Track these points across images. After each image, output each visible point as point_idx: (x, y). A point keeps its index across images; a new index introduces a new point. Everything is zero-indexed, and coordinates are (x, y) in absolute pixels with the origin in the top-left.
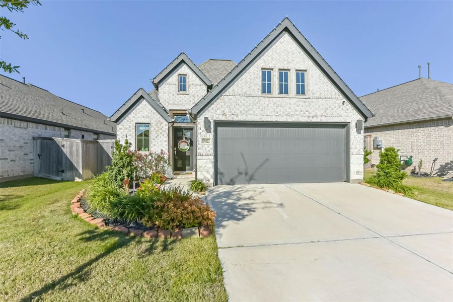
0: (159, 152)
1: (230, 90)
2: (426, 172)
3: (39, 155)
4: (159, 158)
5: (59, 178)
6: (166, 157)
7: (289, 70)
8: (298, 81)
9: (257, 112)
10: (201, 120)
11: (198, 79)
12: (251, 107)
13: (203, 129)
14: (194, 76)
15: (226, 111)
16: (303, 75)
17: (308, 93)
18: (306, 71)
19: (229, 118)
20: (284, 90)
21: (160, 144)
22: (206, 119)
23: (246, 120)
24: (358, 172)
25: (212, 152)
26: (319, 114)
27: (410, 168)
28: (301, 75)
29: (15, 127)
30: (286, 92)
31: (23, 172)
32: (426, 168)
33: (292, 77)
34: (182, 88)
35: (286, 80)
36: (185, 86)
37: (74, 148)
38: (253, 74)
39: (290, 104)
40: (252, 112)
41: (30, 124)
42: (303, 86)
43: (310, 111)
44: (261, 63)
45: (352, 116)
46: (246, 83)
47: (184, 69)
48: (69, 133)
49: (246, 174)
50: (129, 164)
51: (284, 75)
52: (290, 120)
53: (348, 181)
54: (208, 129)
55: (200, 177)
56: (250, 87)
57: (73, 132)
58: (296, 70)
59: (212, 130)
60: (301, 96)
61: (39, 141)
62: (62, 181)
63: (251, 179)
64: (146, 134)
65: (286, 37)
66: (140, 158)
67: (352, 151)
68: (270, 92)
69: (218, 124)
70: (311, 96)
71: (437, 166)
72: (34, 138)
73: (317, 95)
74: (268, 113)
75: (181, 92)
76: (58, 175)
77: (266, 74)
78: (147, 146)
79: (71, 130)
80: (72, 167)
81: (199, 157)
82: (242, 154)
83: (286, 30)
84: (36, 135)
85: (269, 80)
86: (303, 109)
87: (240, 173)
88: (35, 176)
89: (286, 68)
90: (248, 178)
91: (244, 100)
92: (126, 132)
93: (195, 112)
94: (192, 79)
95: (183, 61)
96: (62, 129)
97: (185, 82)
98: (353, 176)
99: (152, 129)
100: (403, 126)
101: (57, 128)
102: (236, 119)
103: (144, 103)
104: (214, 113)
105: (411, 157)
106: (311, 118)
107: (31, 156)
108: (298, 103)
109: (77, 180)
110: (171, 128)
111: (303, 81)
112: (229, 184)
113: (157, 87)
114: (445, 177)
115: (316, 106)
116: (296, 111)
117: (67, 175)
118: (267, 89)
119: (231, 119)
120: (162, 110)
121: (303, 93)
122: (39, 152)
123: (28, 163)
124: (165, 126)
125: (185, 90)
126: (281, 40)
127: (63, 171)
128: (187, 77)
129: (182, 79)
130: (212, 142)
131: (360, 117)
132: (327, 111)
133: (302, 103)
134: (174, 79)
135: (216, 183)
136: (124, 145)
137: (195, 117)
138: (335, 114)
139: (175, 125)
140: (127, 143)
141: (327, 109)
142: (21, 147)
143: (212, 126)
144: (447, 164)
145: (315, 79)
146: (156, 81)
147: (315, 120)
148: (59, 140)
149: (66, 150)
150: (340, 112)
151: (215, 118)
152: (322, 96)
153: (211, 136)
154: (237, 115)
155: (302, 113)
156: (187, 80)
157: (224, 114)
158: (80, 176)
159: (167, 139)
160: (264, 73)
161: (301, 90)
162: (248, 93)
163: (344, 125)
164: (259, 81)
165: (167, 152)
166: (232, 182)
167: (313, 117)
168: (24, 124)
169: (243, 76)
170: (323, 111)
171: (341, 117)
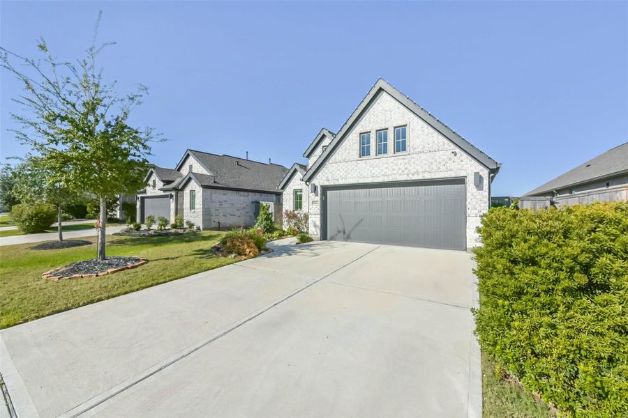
0: (307, 212)
1: (333, 159)
7: (387, 129)
8: (398, 138)
9: (355, 176)
12: (350, 172)
13: (313, 193)
15: (330, 177)
16: (404, 131)
17: (410, 149)
18: (406, 125)
22: (314, 185)
23: (346, 183)
25: (319, 212)
26: (421, 170)
28: (401, 132)
29: (240, 196)
30: (385, 152)
33: (390, 135)
35: (385, 140)
38: (353, 140)
39: (387, 163)
40: (350, 176)
41: (250, 194)
42: (404, 143)
43: (410, 168)
44: (359, 128)
45: (467, 167)
46: (345, 150)
47: (327, 142)
49: (344, 233)
51: (382, 135)
52: (387, 179)
53: (466, 250)
54: (316, 193)
55: (310, 232)
56: (349, 153)
58: (395, 127)
59: (319, 194)
60: (400, 153)
61: (254, 204)
64: (301, 196)
65: (384, 96)
67: (468, 212)
68: (368, 154)
69: (325, 189)
70: (413, 151)
72: (253, 202)
73: (420, 149)
74: (365, 175)
77: (364, 137)
78: (301, 207)
81: (310, 216)
82: (340, 216)
83: (381, 89)
84: (254, 200)
85: (368, 142)
86: (402, 167)
87: (339, 232)
89: (384, 128)
90: (345, 237)
91: (344, 165)
92: (288, 196)
93: (305, 180)
95: (324, 135)
96: (274, 195)
98: (468, 243)
99: (303, 194)
101: (269, 195)
102: (337, 183)
103: (298, 174)
106: (410, 176)
108: (396, 162)
111: (404, 137)
115: (417, 162)
116: (393, 170)
118: (364, 152)
119: (333, 184)
121: (404, 149)
126: (379, 100)
130: (319, 203)
131: (480, 169)
132: (432, 166)
133: (401, 161)
134: (319, 151)
135: (323, 238)
138: (443, 168)
141: (432, 164)
142: (244, 208)
143: (319, 191)
145: (420, 133)
147: (416, 177)
150: (451, 165)
151: (321, 184)
152: (426, 149)
153: (318, 198)
154: (338, 180)
155: (400, 172)
157: (328, 180)
161: (401, 146)
162: (347, 159)
163: (461, 181)
164: (357, 146)
167: (413, 175)
168: (246, 193)
169: (344, 144)
170: (426, 167)
171: (451, 170)
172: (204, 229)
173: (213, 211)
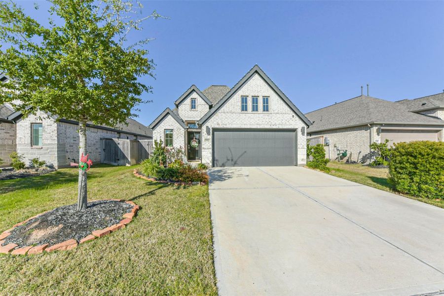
0: (179, 147)
1: (222, 110)
2: (355, 160)
3: (104, 150)
4: (179, 151)
5: (116, 164)
6: (183, 150)
7: (259, 96)
8: (264, 103)
9: (238, 123)
10: (204, 128)
11: (203, 101)
12: (234, 120)
13: (205, 133)
14: (201, 99)
15: (220, 122)
16: (267, 99)
17: (271, 111)
18: (269, 97)
19: (221, 126)
20: (255, 108)
21: (179, 142)
22: (207, 127)
23: (232, 127)
24: (303, 160)
25: (211, 147)
26: (277, 123)
27: (346, 158)
28: (266, 100)
29: (91, 132)
30: (257, 110)
31: (95, 159)
32: (354, 158)
33: (260, 101)
34: (193, 106)
35: (257, 103)
36: (195, 105)
37: (126, 145)
38: (236, 100)
39: (259, 117)
40: (235, 123)
41: (99, 130)
42: (267, 106)
43: (272, 122)
44: (241, 93)
45: (298, 124)
46: (231, 105)
47: (194, 95)
48: (120, 136)
49: (232, 160)
50: (163, 153)
51: (255, 99)
52: (259, 127)
53: (296, 165)
54: (208, 133)
55: (204, 162)
56: (234, 108)
57: (122, 135)
58: (263, 97)
59: (211, 134)
60: (265, 112)
61: (104, 141)
62: (118, 165)
63: (235, 164)
64: (171, 136)
65: (257, 76)
66: (167, 151)
67: (299, 146)
68: (246, 110)
69: (215, 130)
70: (272, 112)
71: (361, 157)
72: (101, 139)
73: (276, 112)
74: (245, 123)
75: (192, 110)
76: (115, 162)
77: (244, 99)
78: (171, 143)
79: (121, 134)
80: (124, 157)
81: (203, 150)
82: (229, 148)
83: (256, 72)
84: (102, 137)
85: (246, 103)
86: (267, 120)
87: (228, 160)
88: (102, 162)
89: (256, 95)
90: (233, 163)
91: (230, 115)
92: (158, 135)
93: (201, 123)
94: (200, 101)
95: (194, 90)
96: (116, 133)
97: (195, 103)
98: (299, 162)
99: (174, 133)
100: (342, 130)
102: (225, 127)
103: (170, 117)
104: (212, 123)
105: (346, 151)
106: (272, 126)
107: (99, 150)
108: (264, 117)
109: (127, 165)
110: (186, 133)
111: (267, 103)
112: (221, 167)
113: (177, 106)
114: (365, 164)
115: (275, 119)
116: (263, 122)
117: (121, 162)
118: (244, 108)
120: (180, 121)
121: (267, 110)
122: (104, 148)
123: (98, 155)
124: (182, 131)
125: (195, 108)
126: (253, 78)
127: (118, 160)
128: (196, 100)
129: (193, 101)
130: (211, 140)
131: (304, 125)
132: (283, 122)
133: (267, 117)
134: (188, 101)
135: (213, 166)
136: (159, 142)
137: (200, 126)
138: (288, 123)
139: (189, 130)
140: (161, 141)
141: (283, 120)
142: (94, 144)
143: (211, 131)
144: (366, 155)
145: (275, 102)
146: (177, 103)
147: (274, 127)
148: (116, 140)
149: (120, 146)
150: (291, 122)
151: (213, 127)
152: (279, 112)
153: (210, 137)
154: (226, 125)
155: (266, 123)
156: (196, 102)
157: (218, 124)
158: (129, 163)
159: (184, 139)
160: (242, 99)
161: (266, 109)
162: (233, 111)
163: (294, 130)
164: (240, 104)
165: (184, 147)
166: (223, 165)
168: (96, 130)
169: (230, 101)
170: (280, 122)
171: (291, 125)
172: (60, 167)
173: (68, 147)
